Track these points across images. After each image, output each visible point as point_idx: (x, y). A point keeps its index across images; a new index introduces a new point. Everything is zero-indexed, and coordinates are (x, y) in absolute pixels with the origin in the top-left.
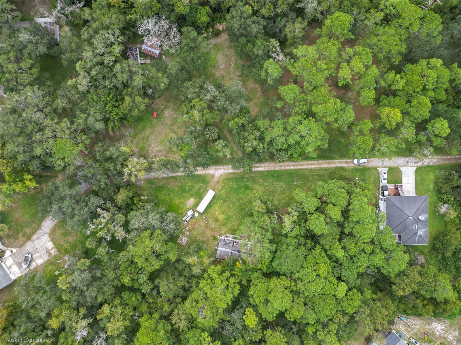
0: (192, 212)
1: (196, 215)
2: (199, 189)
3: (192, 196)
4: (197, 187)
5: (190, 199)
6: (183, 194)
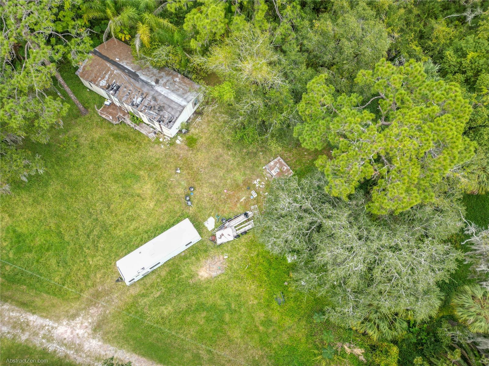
0: (218, 234)
1: (210, 224)
2: (163, 300)
3: (197, 288)
4: (167, 310)
5: (208, 281)
6: (221, 303)
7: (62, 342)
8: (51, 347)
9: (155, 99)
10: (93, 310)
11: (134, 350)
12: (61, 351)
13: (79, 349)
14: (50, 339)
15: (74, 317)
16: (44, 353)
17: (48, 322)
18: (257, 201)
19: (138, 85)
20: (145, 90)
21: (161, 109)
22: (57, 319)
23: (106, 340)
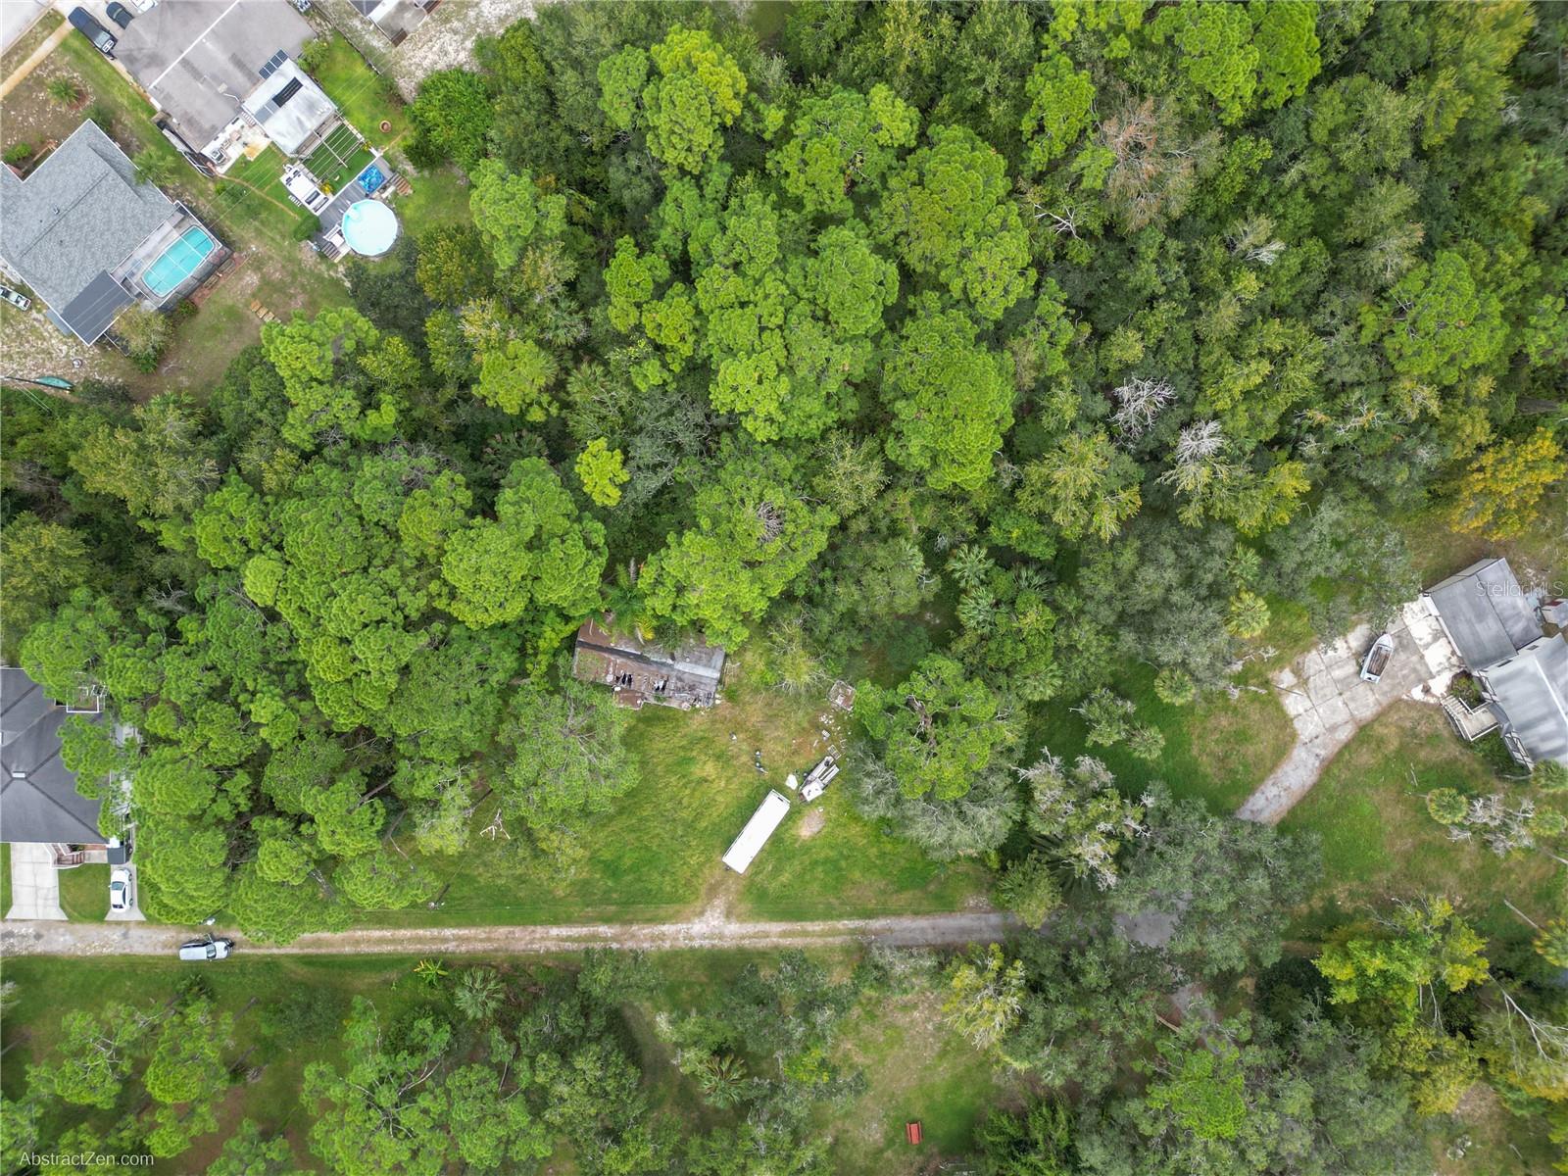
0: (805, 791)
1: (792, 782)
2: (777, 871)
3: (806, 849)
4: (785, 878)
5: (813, 839)
6: (832, 854)
7: (703, 937)
8: (696, 944)
9: (680, 679)
10: (716, 902)
11: (771, 920)
12: (707, 943)
13: (721, 937)
14: (691, 938)
15: (702, 913)
16: (692, 950)
17: (682, 927)
18: (832, 740)
19: (653, 668)
20: (664, 671)
21: (692, 688)
22: (688, 920)
23: (743, 921)
